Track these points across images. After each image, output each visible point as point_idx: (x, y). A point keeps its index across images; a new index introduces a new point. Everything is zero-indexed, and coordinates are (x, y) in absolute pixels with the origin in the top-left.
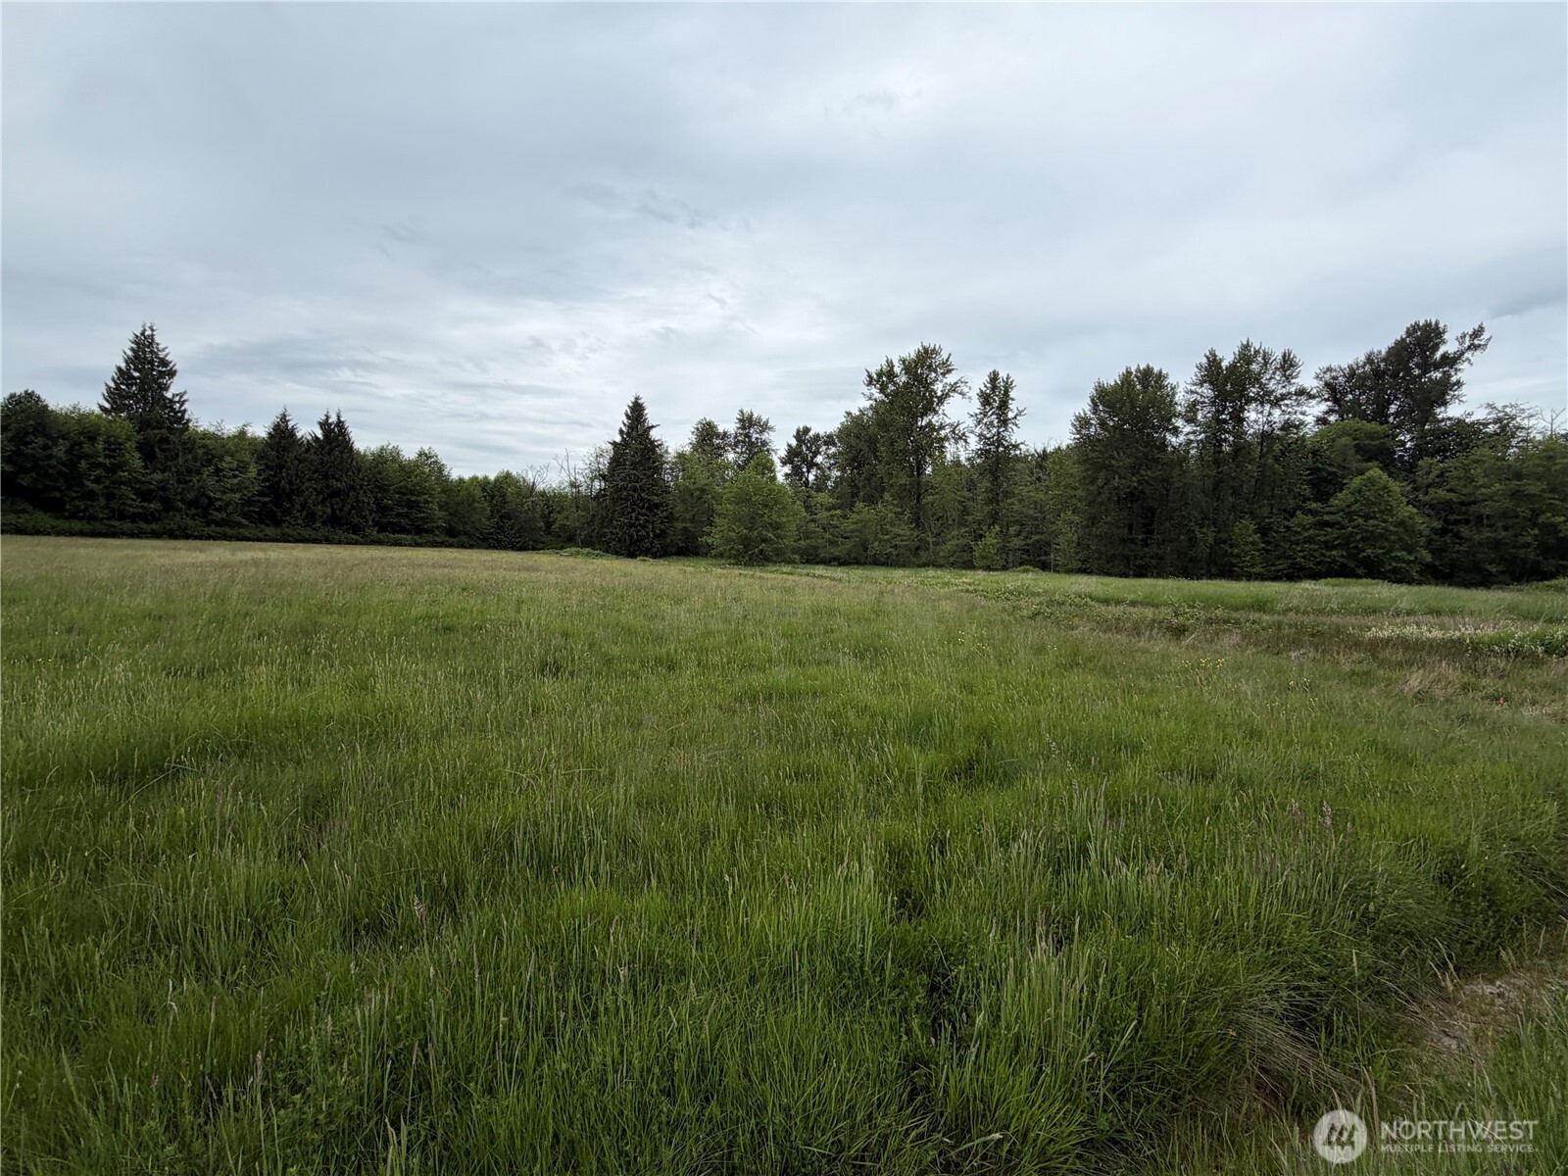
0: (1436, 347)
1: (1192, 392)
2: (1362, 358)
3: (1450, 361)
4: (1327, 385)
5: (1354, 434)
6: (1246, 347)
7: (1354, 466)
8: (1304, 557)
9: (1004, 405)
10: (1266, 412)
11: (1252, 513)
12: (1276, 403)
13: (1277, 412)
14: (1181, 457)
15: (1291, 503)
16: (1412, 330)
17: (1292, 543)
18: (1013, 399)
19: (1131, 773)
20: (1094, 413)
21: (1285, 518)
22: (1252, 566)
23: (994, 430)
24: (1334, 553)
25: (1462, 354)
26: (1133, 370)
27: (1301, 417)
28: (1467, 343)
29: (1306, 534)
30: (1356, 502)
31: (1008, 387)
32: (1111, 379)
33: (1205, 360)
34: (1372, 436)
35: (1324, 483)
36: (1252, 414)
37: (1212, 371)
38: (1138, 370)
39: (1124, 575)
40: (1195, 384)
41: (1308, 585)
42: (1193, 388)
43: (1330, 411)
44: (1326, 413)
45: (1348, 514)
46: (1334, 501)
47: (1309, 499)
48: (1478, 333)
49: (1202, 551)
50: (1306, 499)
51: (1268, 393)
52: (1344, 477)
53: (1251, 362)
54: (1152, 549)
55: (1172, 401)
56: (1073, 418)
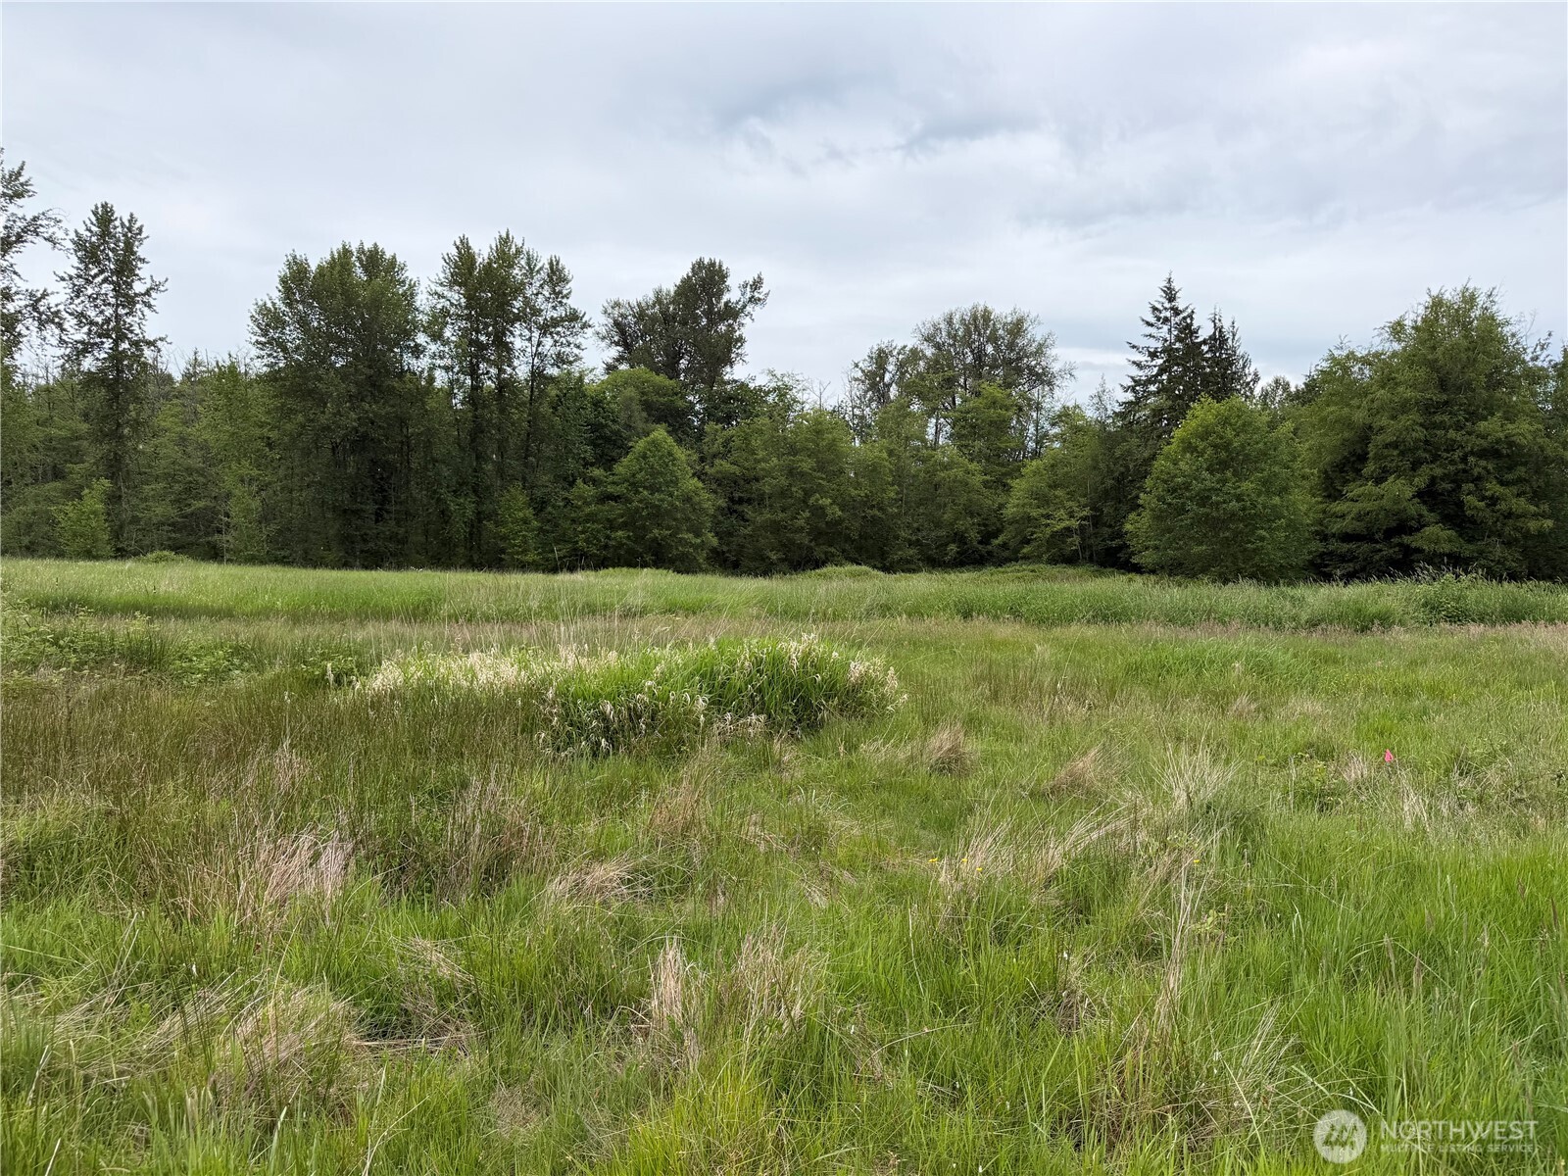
0: (720, 294)
1: (441, 296)
2: (651, 297)
3: (732, 313)
4: (617, 324)
5: (639, 385)
6: (505, 241)
7: (640, 425)
8: (587, 541)
9: (126, 267)
10: (535, 341)
11: (524, 479)
12: (545, 329)
13: (548, 342)
14: (421, 391)
15: (572, 465)
16: (699, 266)
17: (573, 521)
18: (143, 261)
20: (287, 305)
21: (563, 489)
22: (525, 552)
23: (109, 312)
24: (620, 533)
25: (744, 306)
26: (354, 248)
27: (576, 351)
28: (748, 295)
29: (587, 510)
30: (641, 470)
31: (133, 234)
32: (316, 259)
33: (454, 252)
34: (659, 391)
35: (608, 444)
36: (519, 339)
37: (463, 268)
38: (361, 251)
39: (346, 565)
40: (441, 284)
41: (580, 577)
42: (440, 289)
43: (620, 359)
44: (617, 360)
45: (633, 484)
46: (619, 468)
47: (592, 465)
48: (757, 284)
49: (459, 529)
50: (587, 464)
51: (537, 312)
52: (629, 439)
53: (511, 266)
54: (389, 527)
55: (410, 304)
56: (253, 309)
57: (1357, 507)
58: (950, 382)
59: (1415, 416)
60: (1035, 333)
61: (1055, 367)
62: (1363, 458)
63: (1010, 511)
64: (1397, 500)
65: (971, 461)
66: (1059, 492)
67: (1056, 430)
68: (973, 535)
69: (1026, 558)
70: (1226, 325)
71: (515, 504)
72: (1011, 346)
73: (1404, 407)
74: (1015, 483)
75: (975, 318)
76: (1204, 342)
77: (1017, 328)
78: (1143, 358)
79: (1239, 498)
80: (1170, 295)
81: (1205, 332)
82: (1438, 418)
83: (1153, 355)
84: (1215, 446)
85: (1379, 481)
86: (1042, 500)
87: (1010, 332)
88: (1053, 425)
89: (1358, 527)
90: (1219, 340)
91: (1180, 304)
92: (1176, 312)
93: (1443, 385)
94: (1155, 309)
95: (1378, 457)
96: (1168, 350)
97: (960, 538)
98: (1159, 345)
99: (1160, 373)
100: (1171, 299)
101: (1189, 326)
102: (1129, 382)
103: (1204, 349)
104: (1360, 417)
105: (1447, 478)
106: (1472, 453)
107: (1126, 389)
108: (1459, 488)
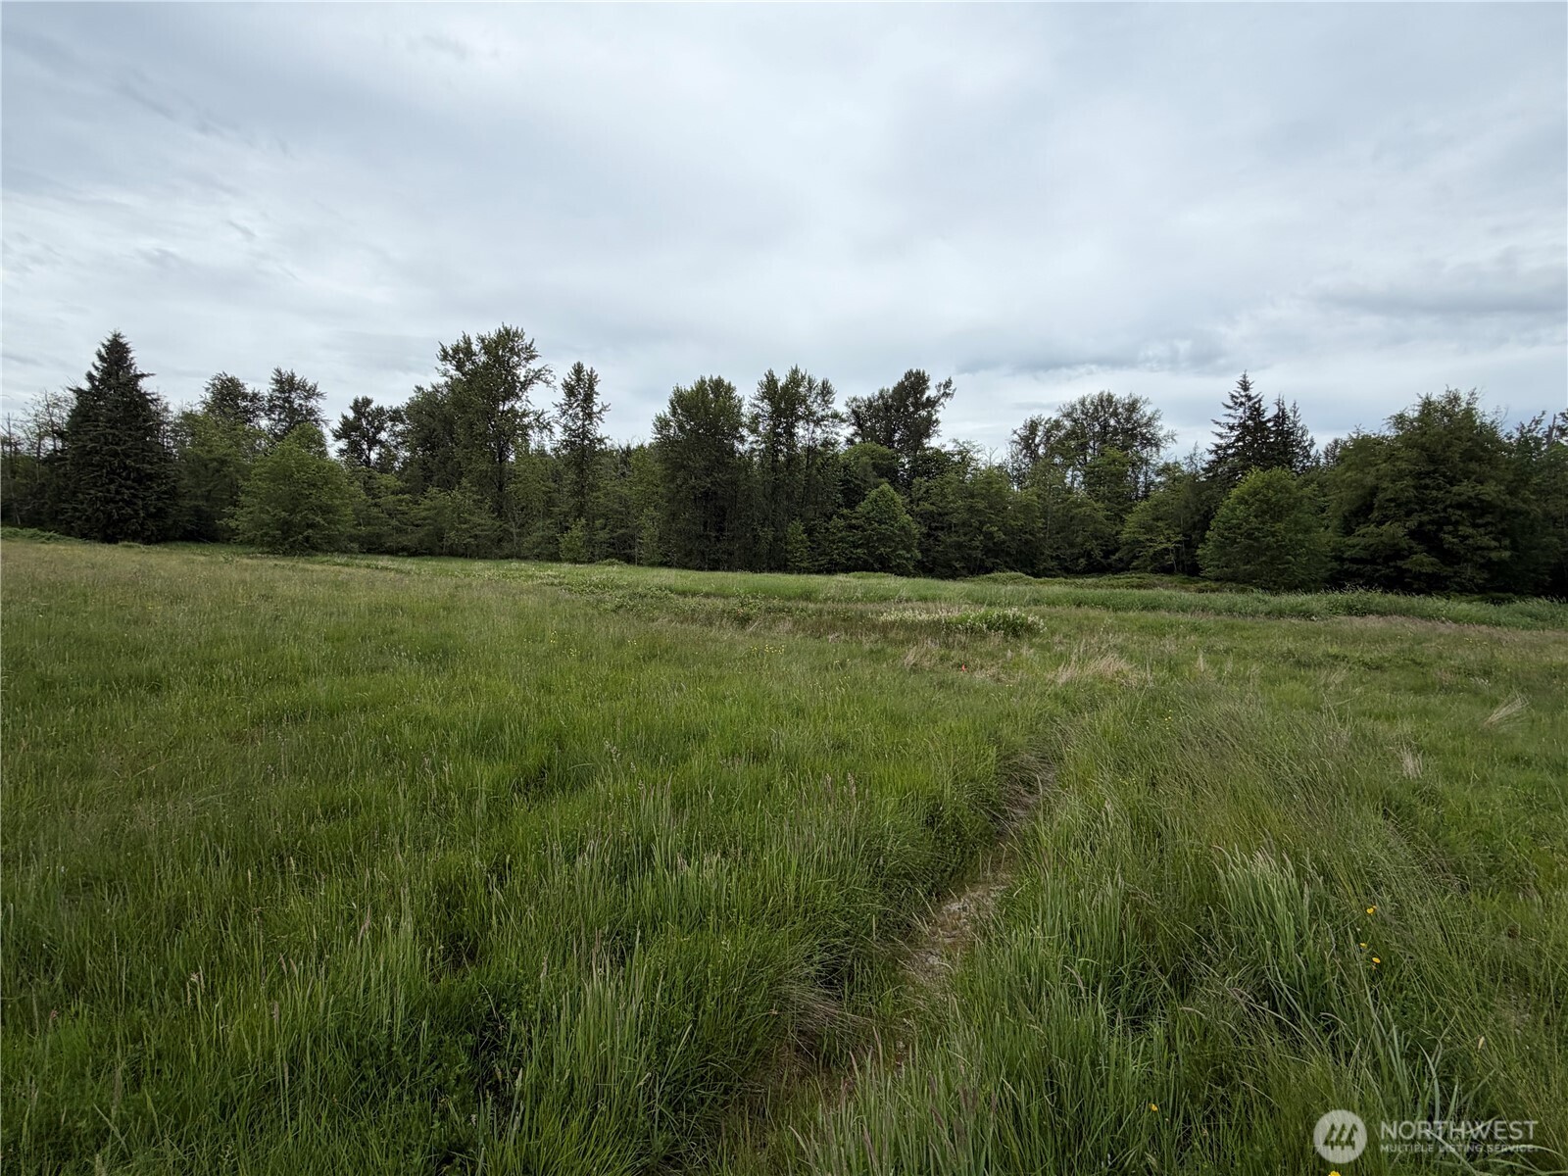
0: (923, 392)
1: (755, 406)
2: (877, 393)
3: (932, 403)
4: (854, 412)
5: (871, 454)
6: (795, 372)
7: (872, 480)
8: (838, 554)
9: (588, 398)
10: (810, 430)
11: (801, 516)
12: (817, 423)
13: (818, 431)
14: (745, 463)
15: (830, 508)
16: (908, 376)
17: (830, 542)
18: (597, 394)
19: (696, 764)
20: (674, 416)
21: (825, 521)
22: (802, 561)
23: (580, 423)
24: (859, 550)
25: (939, 399)
26: (707, 380)
27: (835, 436)
28: (942, 392)
29: (840, 535)
30: (873, 509)
31: (592, 381)
32: (688, 385)
33: (765, 379)
34: (883, 456)
35: (852, 494)
36: (800, 430)
37: (770, 389)
38: (711, 380)
39: (700, 569)
40: (758, 399)
41: (841, 577)
42: (756, 402)
43: (855, 434)
44: (853, 435)
45: (868, 519)
46: (858, 509)
47: (842, 506)
48: (948, 384)
49: (763, 547)
50: (840, 506)
51: (812, 414)
52: (865, 489)
53: (799, 386)
54: (724, 545)
55: (738, 413)
56: (654, 418)
57: (1363, 542)
58: (1083, 447)
59: (1408, 481)
60: (1147, 410)
61: (1161, 434)
62: (1370, 508)
63: (1124, 536)
64: (1393, 537)
65: (1097, 501)
66: (1160, 524)
67: (1160, 479)
68: (1097, 553)
69: (1135, 568)
70: (1288, 408)
72: (1128, 419)
73: (1400, 475)
74: (1128, 517)
75: (1101, 400)
76: (1269, 421)
77: (1132, 407)
78: (1224, 431)
79: (1273, 535)
80: (1245, 386)
81: (1270, 412)
82: (1428, 481)
83: (1232, 428)
84: (1261, 501)
85: (1380, 523)
86: (1149, 529)
87: (1127, 410)
88: (1158, 475)
89: (1363, 554)
90: (1281, 418)
91: (1253, 393)
92: (1249, 398)
93: (1432, 460)
94: (1233, 396)
95: (1381, 507)
96: (1242, 425)
97: (1088, 554)
98: (1236, 422)
99: (1237, 441)
100: (1246, 389)
101: (1257, 410)
102: (1213, 448)
103: (1270, 424)
104: (1370, 480)
105: (1432, 522)
106: (1450, 506)
107: (1211, 452)
108: (1440, 529)
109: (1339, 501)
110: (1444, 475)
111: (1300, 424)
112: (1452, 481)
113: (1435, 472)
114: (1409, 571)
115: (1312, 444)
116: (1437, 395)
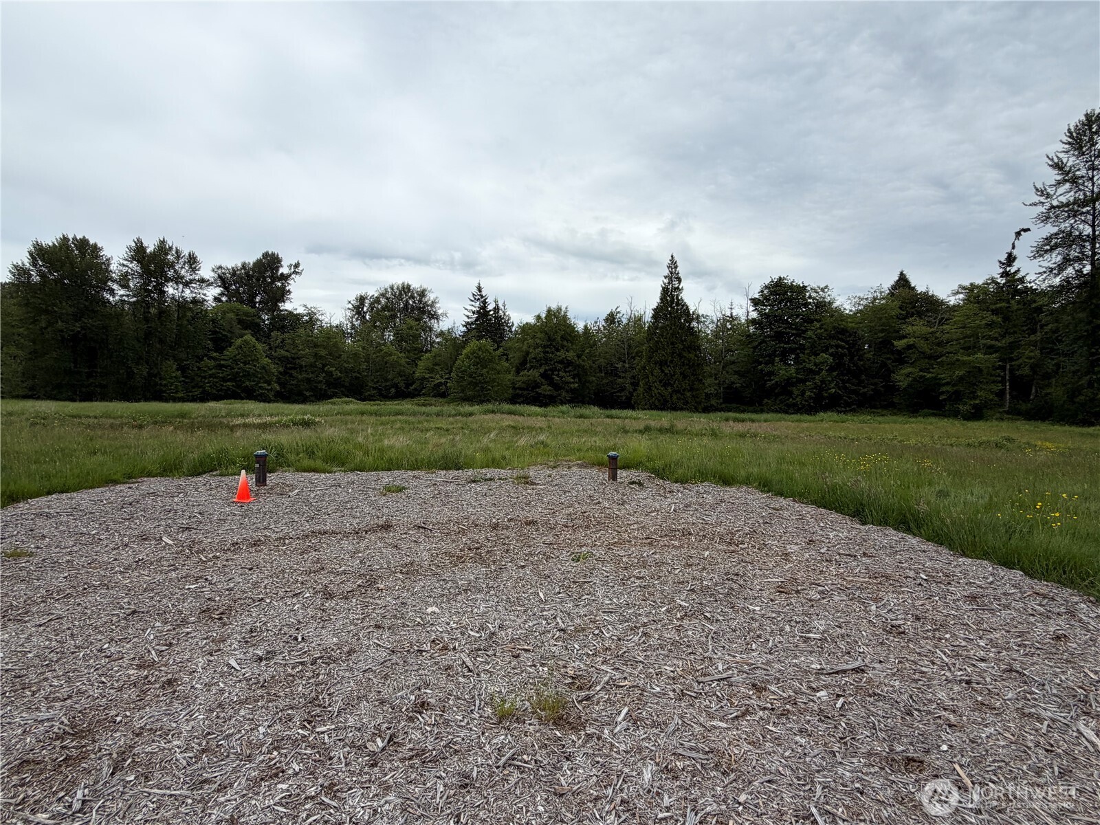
0: (277, 269)
1: (124, 265)
2: (240, 265)
3: (285, 278)
4: (220, 277)
5: (236, 312)
6: (163, 242)
7: (237, 331)
8: (210, 387)
10: (180, 290)
11: (174, 357)
12: (186, 285)
13: (187, 291)
14: (116, 312)
15: (201, 352)
16: (266, 255)
17: (203, 377)
21: (197, 362)
22: (176, 392)
24: (228, 383)
25: (290, 275)
26: (71, 237)
27: (203, 296)
28: (293, 270)
29: (210, 372)
30: (239, 354)
33: (134, 245)
34: (247, 314)
35: (221, 342)
36: (170, 290)
37: (139, 252)
38: (75, 238)
39: (72, 400)
40: (127, 260)
41: (212, 404)
42: (125, 263)
43: (222, 294)
44: (219, 295)
45: (235, 360)
46: (225, 352)
47: (212, 350)
48: (297, 265)
49: (138, 382)
50: (209, 350)
51: (181, 277)
52: (231, 338)
53: (167, 254)
54: (96, 380)
55: (107, 269)
57: (525, 379)
58: (394, 317)
59: (540, 349)
60: (431, 297)
61: (440, 312)
62: (526, 362)
63: (417, 375)
64: (534, 377)
65: (401, 352)
66: (437, 367)
67: (438, 340)
68: (402, 385)
69: (424, 394)
70: (500, 304)
71: (170, 369)
72: (420, 301)
73: (537, 346)
74: (419, 363)
75: (403, 287)
76: (490, 311)
77: (422, 294)
78: (470, 314)
79: (482, 376)
80: (480, 289)
81: (491, 307)
82: (548, 349)
83: (474, 313)
84: (476, 357)
85: (529, 370)
86: (431, 370)
87: (419, 295)
88: (437, 337)
89: (524, 386)
90: (496, 309)
91: (484, 294)
92: (482, 297)
93: (550, 339)
94: (474, 294)
95: (530, 362)
96: (478, 312)
97: (396, 386)
98: (475, 310)
99: (476, 321)
100: (480, 291)
102: (464, 323)
103: (491, 313)
104: (525, 348)
105: (550, 370)
106: (557, 362)
107: (464, 326)
108: (553, 374)
109: (515, 357)
110: (554, 347)
111: (507, 314)
112: (558, 350)
113: (551, 345)
114: (541, 394)
115: (513, 325)
116: (554, 307)
